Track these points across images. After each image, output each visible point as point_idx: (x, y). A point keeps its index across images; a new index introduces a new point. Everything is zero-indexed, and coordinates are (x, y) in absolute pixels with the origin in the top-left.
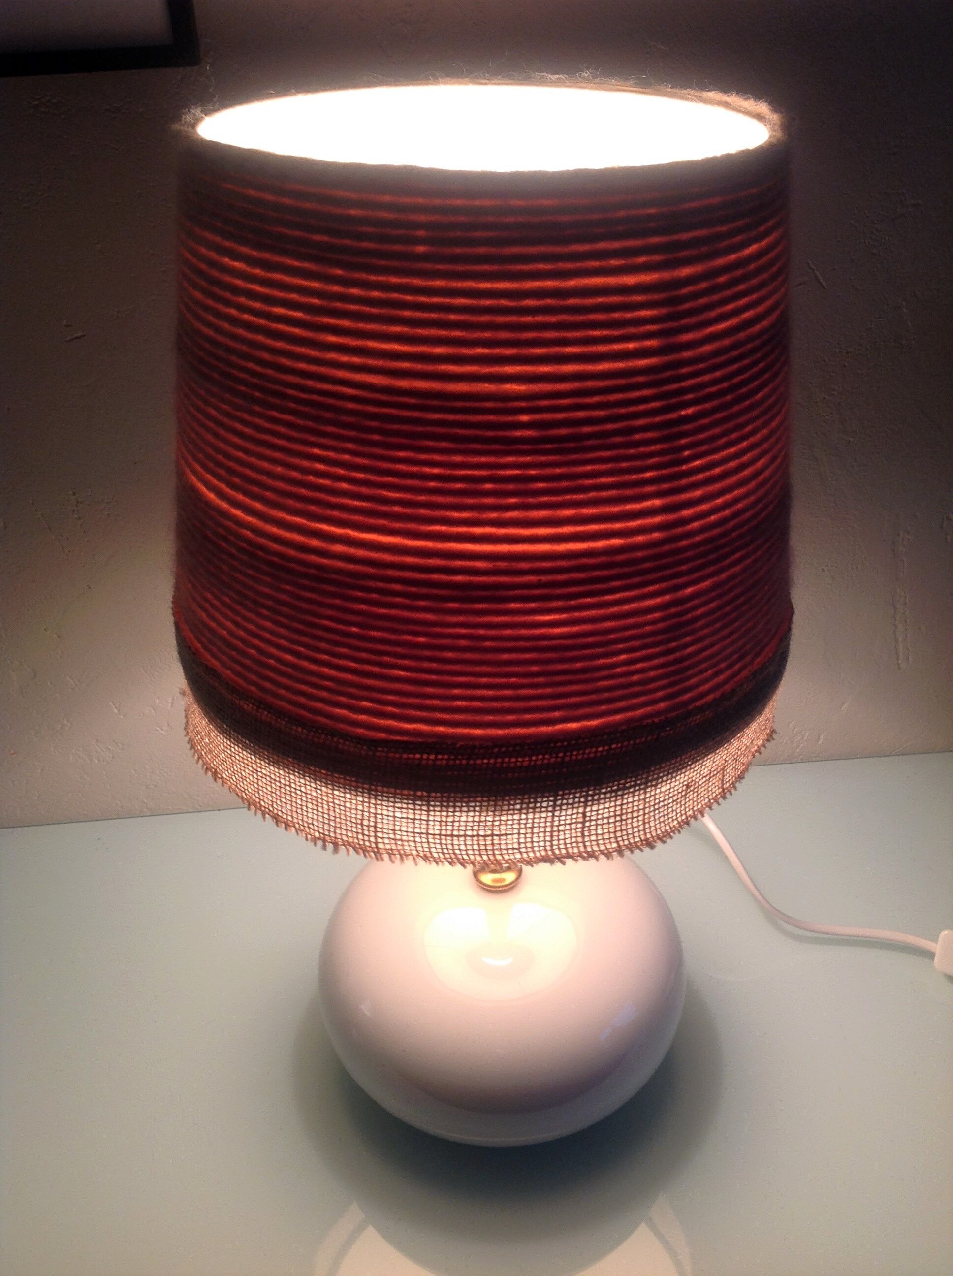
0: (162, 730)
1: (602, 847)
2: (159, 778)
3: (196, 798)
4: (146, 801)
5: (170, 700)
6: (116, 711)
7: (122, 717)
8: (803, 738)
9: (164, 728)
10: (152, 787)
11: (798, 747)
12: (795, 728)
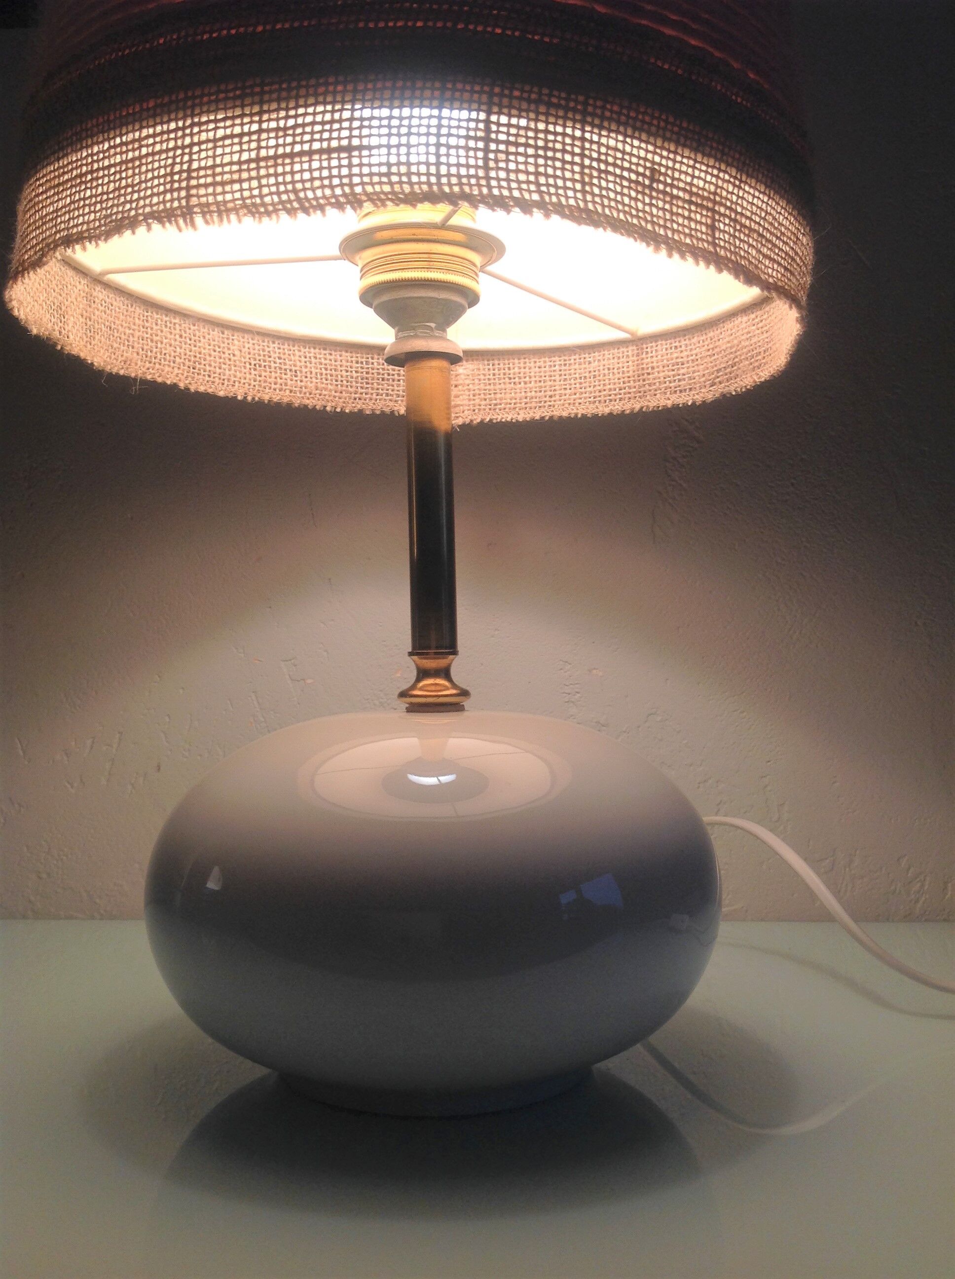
0: (72, 787)
1: (516, 194)
2: (55, 862)
3: (98, 901)
4: (32, 898)
5: (89, 742)
6: (21, 753)
7: (26, 763)
8: (923, 886)
9: (75, 785)
10: (44, 876)
11: (917, 901)
12: (909, 868)
